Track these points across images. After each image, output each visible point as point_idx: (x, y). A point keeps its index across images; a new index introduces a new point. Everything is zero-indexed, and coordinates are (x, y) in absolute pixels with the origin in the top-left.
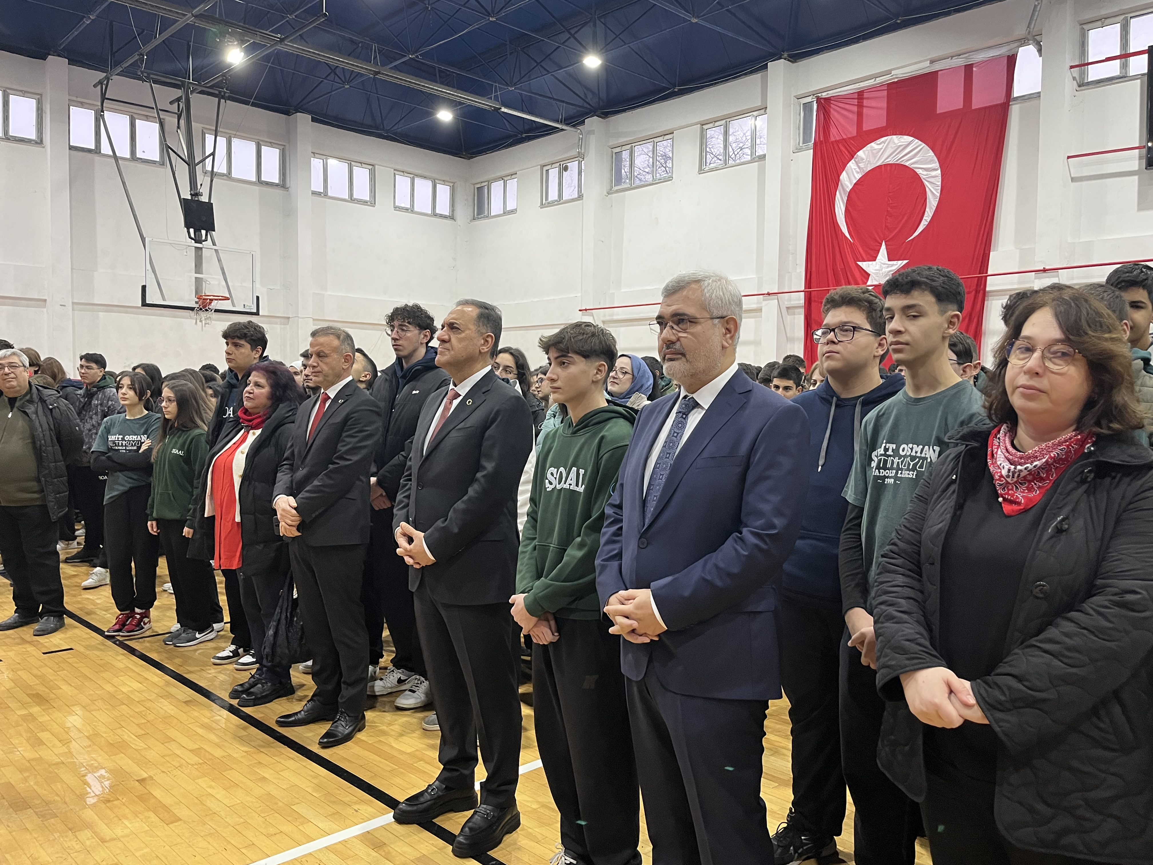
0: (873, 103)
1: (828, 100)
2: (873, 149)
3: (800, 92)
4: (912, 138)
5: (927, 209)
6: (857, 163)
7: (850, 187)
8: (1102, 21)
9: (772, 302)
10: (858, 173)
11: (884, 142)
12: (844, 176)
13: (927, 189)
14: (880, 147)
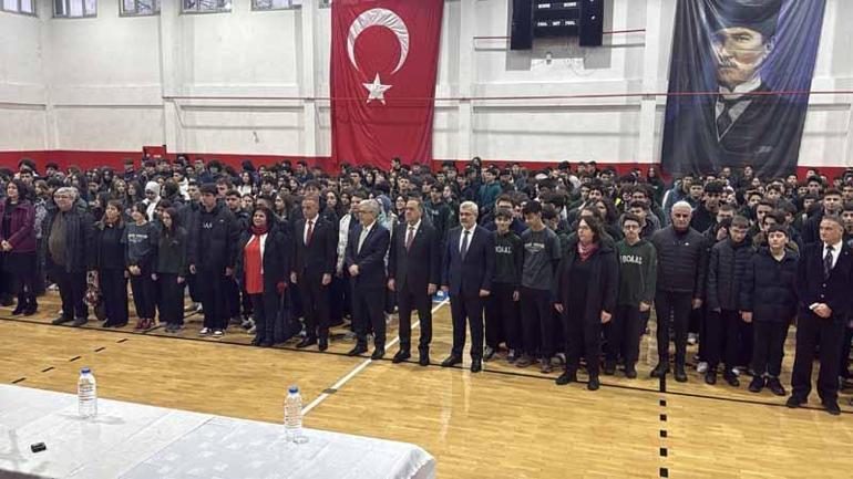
2: (369, 15)
4: (392, 12)
5: (402, 57)
6: (360, 22)
7: (356, 36)
9: (310, 104)
10: (360, 28)
11: (375, 12)
12: (352, 29)
13: (401, 44)
14: (373, 14)
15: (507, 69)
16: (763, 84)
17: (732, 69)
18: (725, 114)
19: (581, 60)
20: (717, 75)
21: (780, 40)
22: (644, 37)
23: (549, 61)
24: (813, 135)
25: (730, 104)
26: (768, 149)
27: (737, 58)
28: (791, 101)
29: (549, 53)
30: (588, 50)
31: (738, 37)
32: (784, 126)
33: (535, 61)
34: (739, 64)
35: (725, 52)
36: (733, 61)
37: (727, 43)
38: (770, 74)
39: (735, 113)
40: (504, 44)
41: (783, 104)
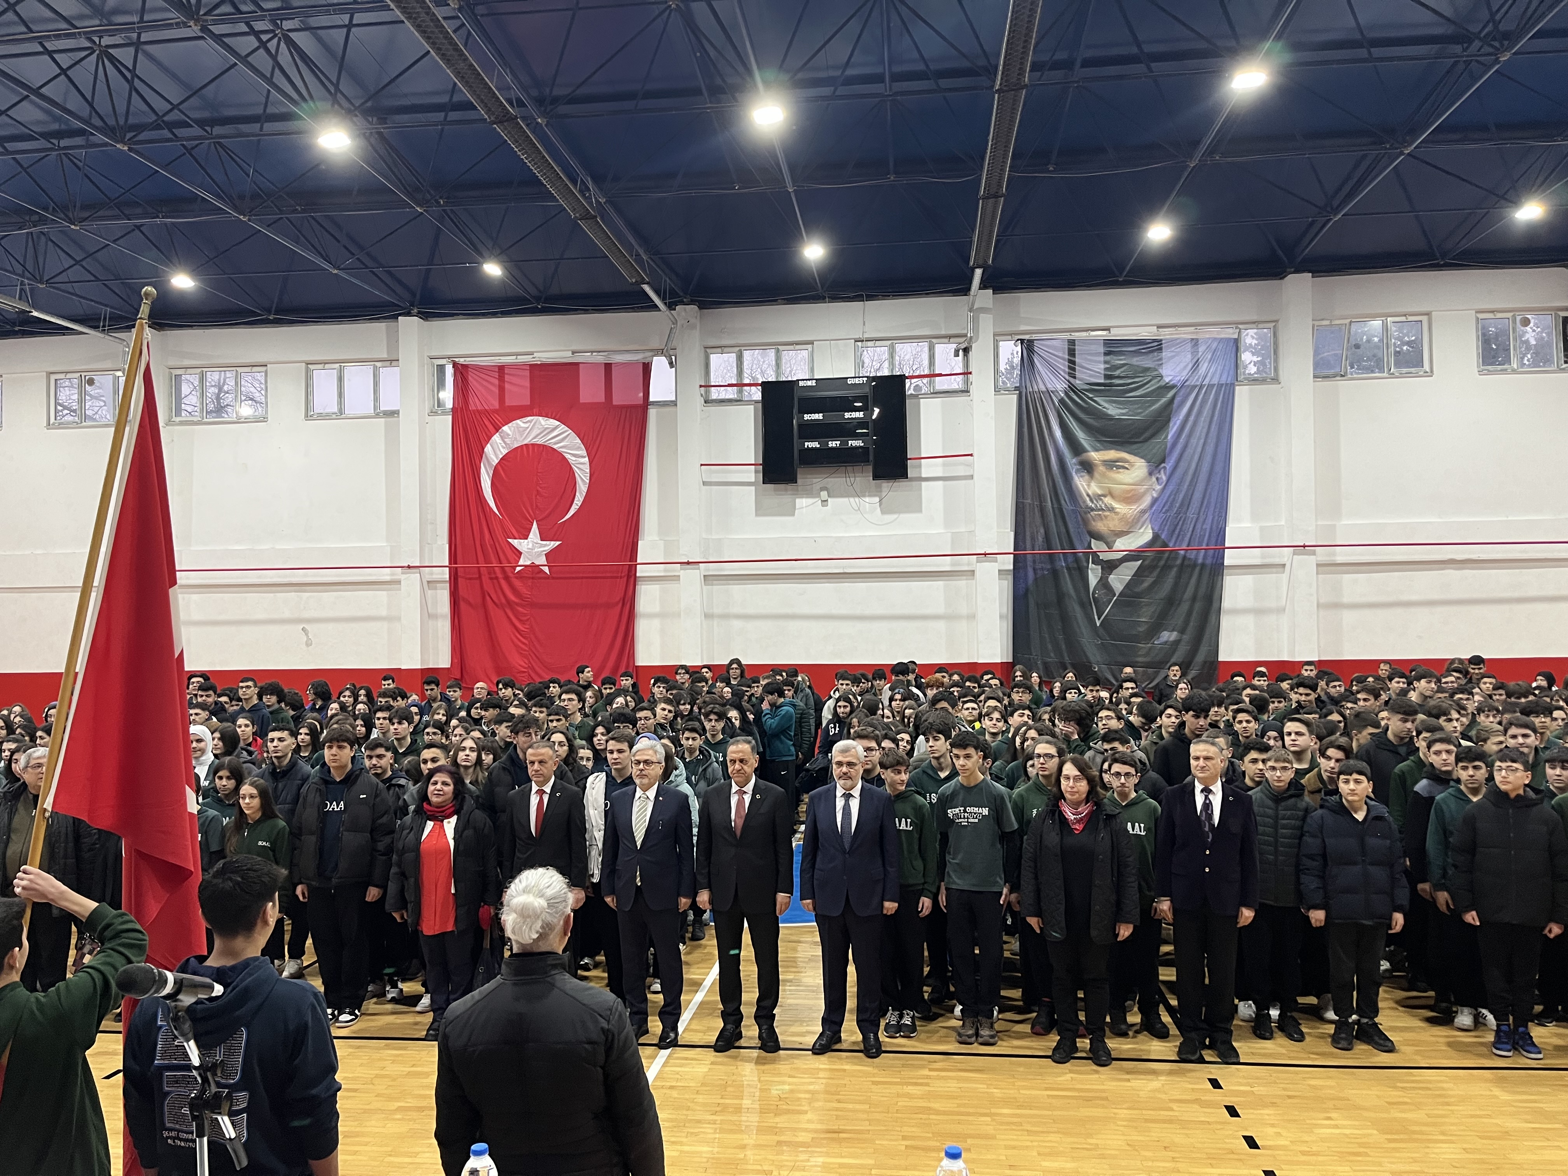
0: (515, 380)
1: (465, 367)
2: (518, 427)
3: (433, 354)
4: (558, 423)
5: (577, 494)
6: (502, 438)
7: (497, 461)
8: (721, 348)
9: (412, 576)
10: (504, 448)
11: (530, 422)
12: (488, 449)
13: (576, 475)
14: (526, 425)
15: (757, 515)
16: (1156, 537)
17: (1107, 513)
18: (1104, 583)
19: (877, 499)
20: (1085, 522)
21: (1175, 468)
22: (971, 465)
23: (824, 502)
24: (1235, 612)
25: (1110, 566)
26: (1173, 636)
27: (1113, 497)
28: (1200, 561)
29: (822, 489)
30: (885, 485)
31: (1111, 464)
32: (1194, 599)
33: (802, 502)
34: (1116, 505)
35: (1094, 488)
36: (1108, 500)
37: (1096, 475)
38: (1165, 520)
39: (1119, 581)
40: (751, 474)
41: (1187, 566)
